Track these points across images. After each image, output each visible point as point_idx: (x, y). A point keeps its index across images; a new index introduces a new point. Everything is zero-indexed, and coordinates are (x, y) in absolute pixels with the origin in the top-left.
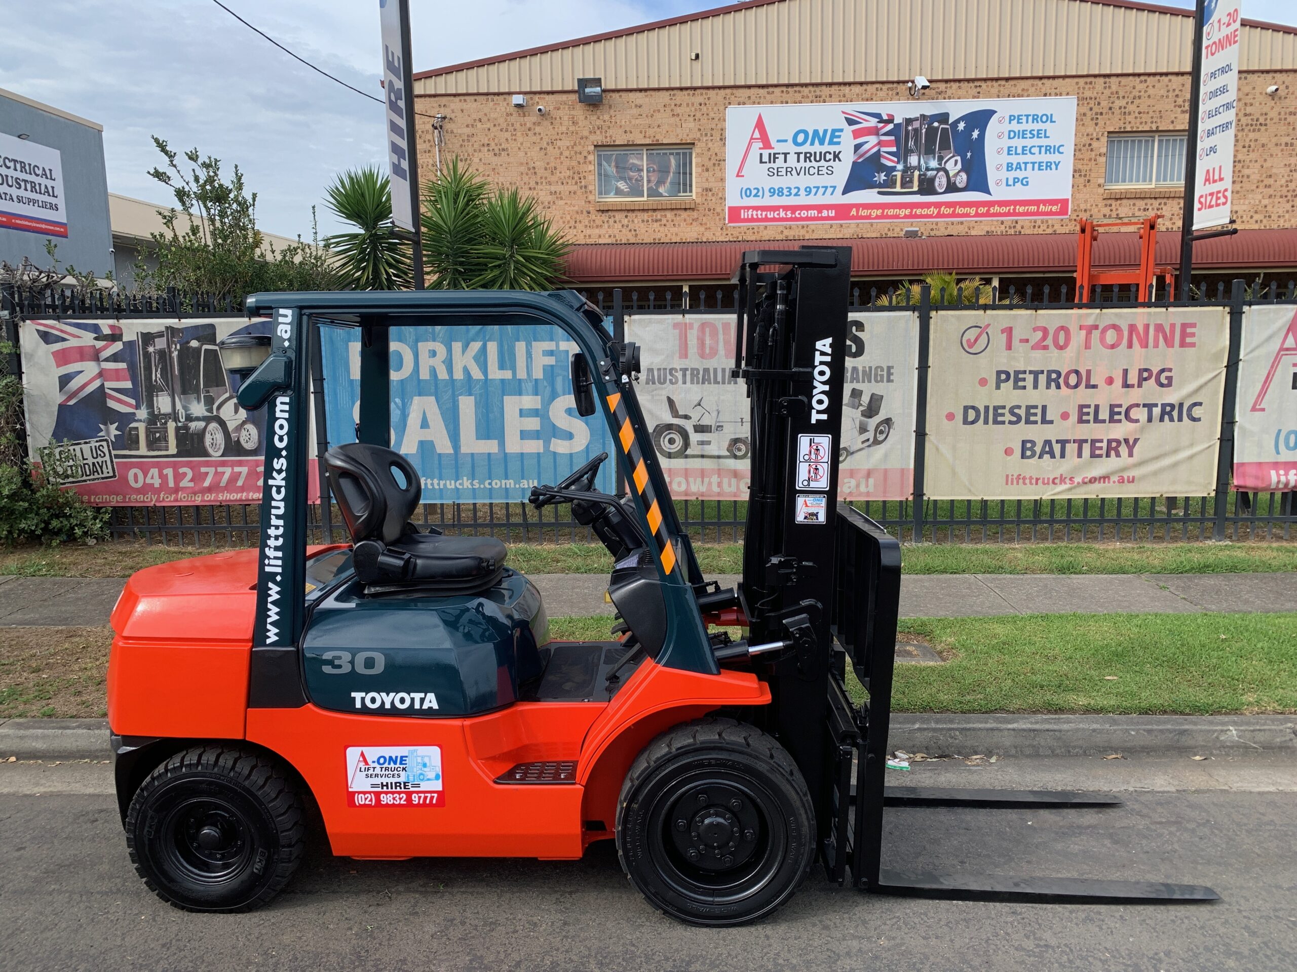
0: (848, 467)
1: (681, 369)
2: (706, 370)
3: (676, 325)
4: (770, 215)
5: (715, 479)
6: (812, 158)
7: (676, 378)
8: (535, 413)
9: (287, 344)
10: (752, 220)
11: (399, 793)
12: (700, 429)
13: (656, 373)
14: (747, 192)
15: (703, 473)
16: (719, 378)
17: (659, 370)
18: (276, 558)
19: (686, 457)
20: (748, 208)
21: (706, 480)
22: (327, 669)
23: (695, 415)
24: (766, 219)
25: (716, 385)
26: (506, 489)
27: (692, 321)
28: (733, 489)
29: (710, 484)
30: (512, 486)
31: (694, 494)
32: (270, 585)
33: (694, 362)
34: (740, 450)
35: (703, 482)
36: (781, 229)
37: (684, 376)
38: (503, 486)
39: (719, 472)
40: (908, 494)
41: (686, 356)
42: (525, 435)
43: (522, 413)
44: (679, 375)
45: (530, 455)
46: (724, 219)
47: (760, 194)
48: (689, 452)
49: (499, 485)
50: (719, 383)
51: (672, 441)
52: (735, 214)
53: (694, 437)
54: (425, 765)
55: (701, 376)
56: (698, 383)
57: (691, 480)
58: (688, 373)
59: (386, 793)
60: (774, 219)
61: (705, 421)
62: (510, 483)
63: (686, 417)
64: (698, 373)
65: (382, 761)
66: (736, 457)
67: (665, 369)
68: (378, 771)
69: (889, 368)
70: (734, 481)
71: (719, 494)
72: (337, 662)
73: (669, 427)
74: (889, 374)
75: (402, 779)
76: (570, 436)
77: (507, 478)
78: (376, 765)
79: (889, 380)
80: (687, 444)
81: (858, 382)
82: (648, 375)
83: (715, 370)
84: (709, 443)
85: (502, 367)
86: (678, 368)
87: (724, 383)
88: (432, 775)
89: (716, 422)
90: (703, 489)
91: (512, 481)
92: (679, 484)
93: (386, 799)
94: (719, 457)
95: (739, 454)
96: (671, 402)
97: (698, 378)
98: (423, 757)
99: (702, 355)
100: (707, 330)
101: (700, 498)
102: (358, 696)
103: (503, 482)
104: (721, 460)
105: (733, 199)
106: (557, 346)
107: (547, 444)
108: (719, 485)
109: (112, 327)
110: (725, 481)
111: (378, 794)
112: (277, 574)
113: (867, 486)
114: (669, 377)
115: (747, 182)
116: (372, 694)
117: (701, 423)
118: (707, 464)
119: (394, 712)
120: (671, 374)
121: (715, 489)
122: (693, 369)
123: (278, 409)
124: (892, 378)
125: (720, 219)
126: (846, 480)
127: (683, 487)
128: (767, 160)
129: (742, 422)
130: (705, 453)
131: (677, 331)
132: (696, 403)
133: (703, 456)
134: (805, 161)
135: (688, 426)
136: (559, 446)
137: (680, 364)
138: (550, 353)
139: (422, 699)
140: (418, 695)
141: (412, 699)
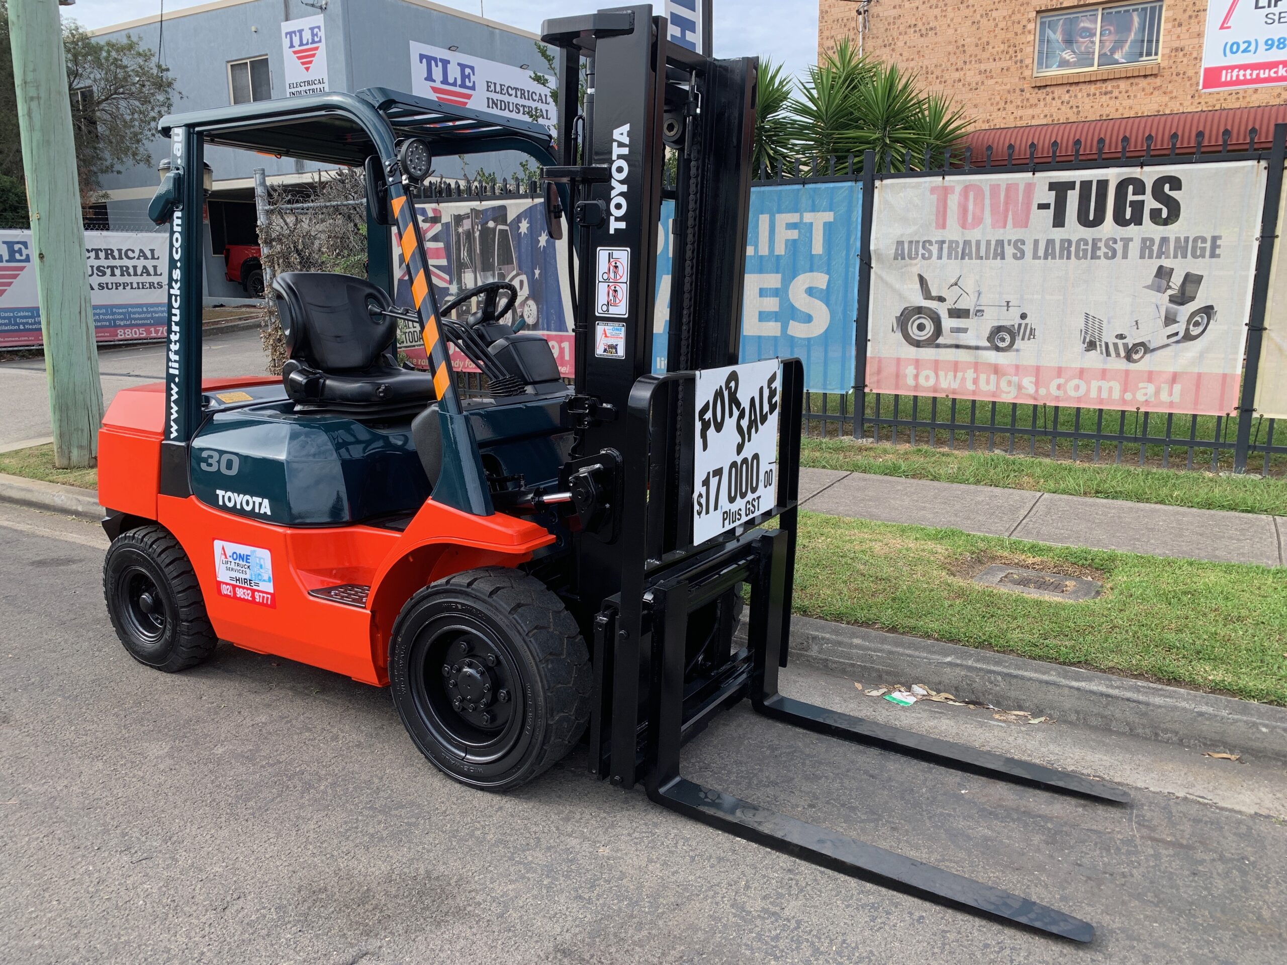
0: (1147, 369)
1: (936, 242)
2: (967, 243)
3: (933, 190)
4: (1263, 74)
5: (970, 374)
7: (930, 252)
8: (776, 293)
9: (179, 161)
10: (1238, 82)
11: (247, 589)
12: (956, 313)
13: (906, 246)
14: (1234, 48)
15: (956, 367)
16: (983, 253)
17: (911, 242)
18: (175, 361)
19: (938, 346)
20: (1233, 68)
21: (960, 375)
22: (204, 466)
23: (951, 296)
24: (1258, 80)
25: (979, 261)
27: (952, 184)
28: (992, 387)
29: (964, 379)
31: (943, 390)
32: (173, 386)
33: (953, 232)
34: (1003, 340)
35: (955, 377)
36: (1279, 91)
37: (941, 249)
39: (976, 366)
40: (1231, 406)
41: (944, 226)
42: (763, 316)
43: (763, 293)
44: (934, 249)
45: (768, 338)
46: (1198, 84)
47: (1252, 48)
48: (940, 340)
50: (981, 258)
51: (921, 327)
52: (1213, 77)
53: (948, 323)
54: (261, 567)
55: (960, 250)
56: (956, 258)
57: (941, 374)
58: (945, 246)
59: (240, 587)
60: (1269, 80)
61: (961, 305)
63: (941, 299)
64: (957, 247)
65: (235, 556)
66: (998, 349)
67: (918, 242)
68: (233, 566)
69: (1215, 239)
70: (993, 378)
71: (974, 393)
72: (210, 461)
73: (919, 310)
74: (1214, 246)
75: (248, 577)
76: (808, 319)
78: (230, 559)
79: (1213, 255)
80: (938, 331)
81: (1168, 257)
82: (897, 249)
83: (978, 243)
84: (965, 330)
86: (934, 240)
87: (987, 258)
88: (266, 577)
89: (976, 305)
90: (955, 385)
92: (927, 378)
93: (240, 593)
94: (977, 348)
95: (1001, 345)
96: (922, 280)
97: (957, 253)
98: (260, 559)
99: (964, 226)
100: (971, 196)
101: (951, 396)
102: (220, 493)
104: (980, 352)
105: (1212, 57)
106: (801, 218)
107: (785, 326)
108: (975, 381)
109: (434, 210)
110: (983, 377)
111: (234, 587)
112: (175, 376)
113: (1171, 394)
114: (921, 251)
115: (1238, 32)
116: (229, 494)
117: (958, 306)
118: (962, 356)
119: (242, 513)
120: (924, 248)
121: (970, 386)
122: (951, 242)
123: (175, 224)
124: (1218, 251)
125: (1191, 85)
126: (1141, 385)
127: (932, 382)
128: (1266, 4)
129: (1008, 306)
130: (961, 343)
131: (934, 197)
132: (953, 281)
133: (957, 346)
135: (942, 310)
136: (797, 330)
137: (936, 235)
138: (791, 226)
139: (260, 504)
140: (258, 500)
141: (254, 502)
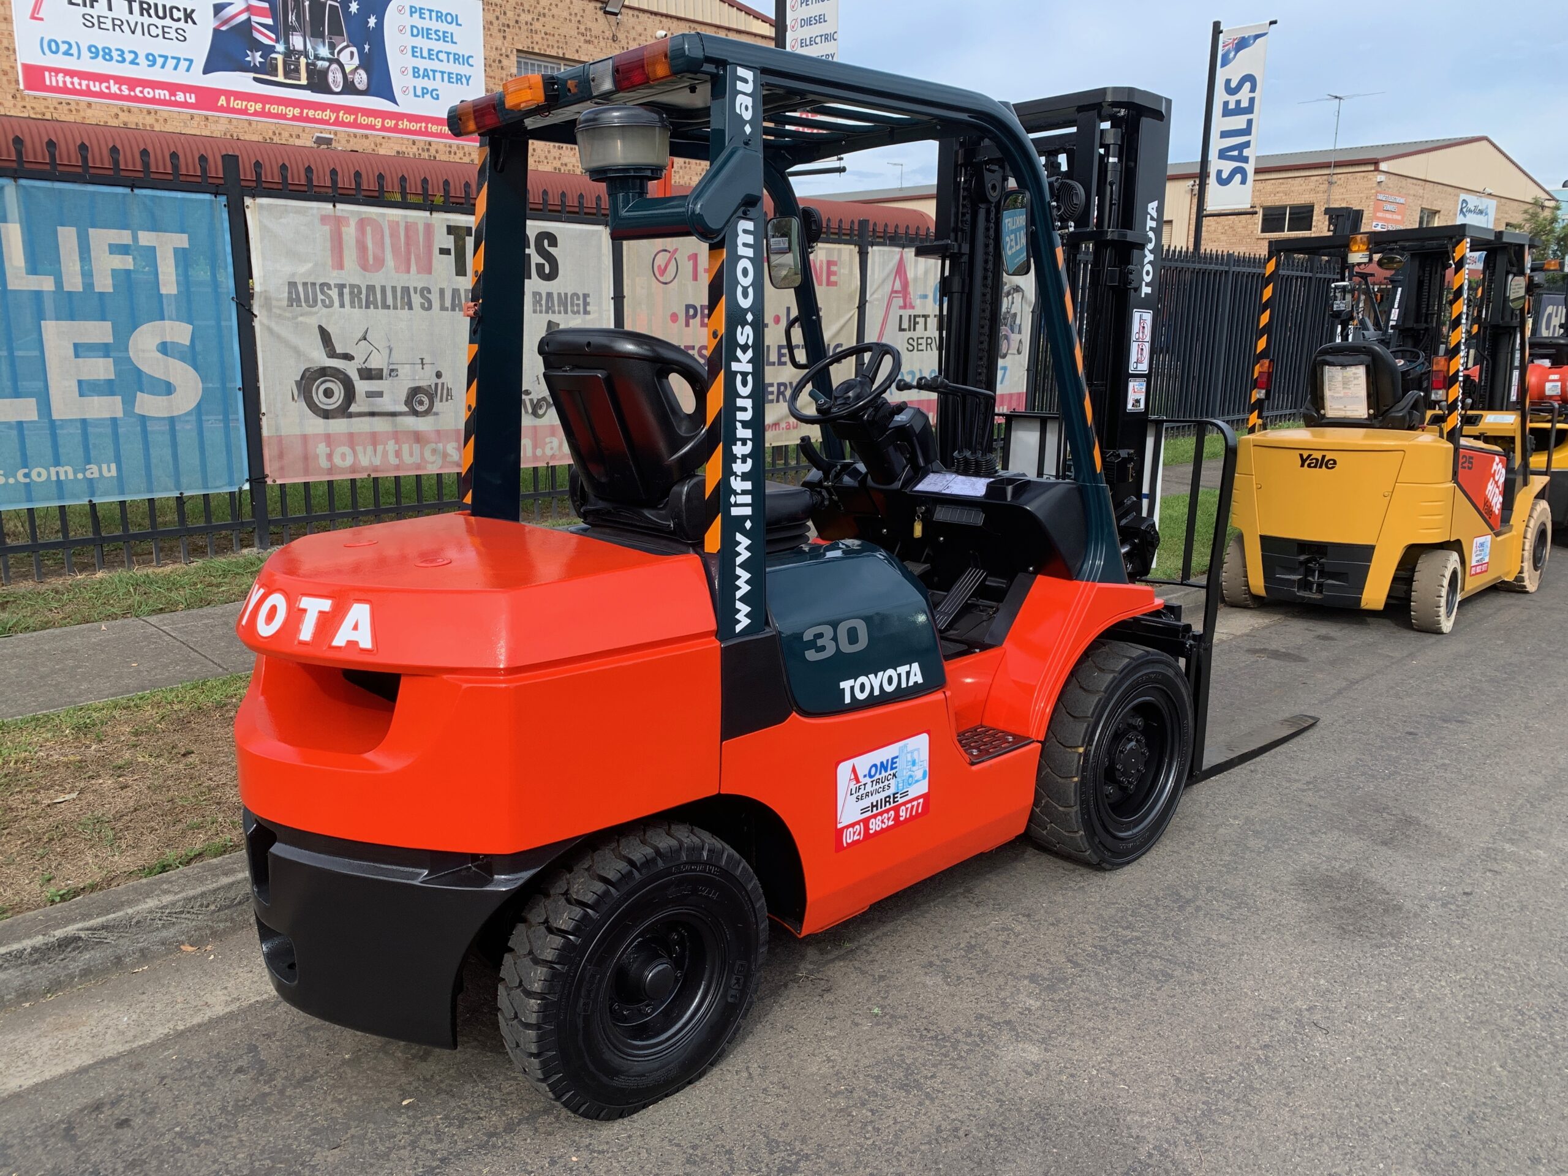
0: (548, 423)
1: (336, 285)
2: (371, 289)
3: (324, 219)
4: (95, 87)
5: (391, 446)
6: (152, 12)
7: (330, 297)
8: (105, 350)
9: (748, 129)
10: (65, 90)
12: (367, 374)
13: (301, 289)
14: (53, 46)
15: (374, 439)
16: (390, 301)
17: (305, 284)
18: (744, 492)
19: (350, 416)
20: (57, 71)
21: (380, 448)
22: (811, 655)
23: (359, 352)
24: (88, 93)
25: (386, 311)
26: (59, 482)
27: (345, 214)
28: (416, 459)
29: (385, 453)
30: (71, 476)
31: (365, 469)
32: (739, 537)
33: (352, 274)
34: (421, 403)
35: (375, 451)
36: (116, 110)
37: (341, 295)
38: (54, 478)
39: (396, 436)
41: (341, 267)
42: (86, 388)
43: (79, 350)
44: (334, 293)
45: (99, 422)
46: (17, 82)
47: (74, 51)
48: (353, 408)
49: (44, 477)
50: (388, 307)
51: (328, 393)
52: (35, 76)
53: (361, 386)
55: (363, 296)
56: (361, 307)
57: (359, 449)
58: (346, 291)
60: (100, 95)
61: (374, 363)
62: (66, 472)
63: (348, 357)
64: (360, 292)
66: (416, 413)
67: (313, 284)
69: (585, 296)
70: (416, 447)
71: (397, 468)
72: (820, 642)
73: (323, 372)
74: (586, 304)
76: (168, 389)
77: (57, 463)
79: (586, 312)
80: (350, 394)
82: (290, 293)
83: (383, 289)
84: (380, 394)
85: (33, 269)
86: (332, 283)
87: (395, 308)
89: (389, 364)
90: (377, 462)
91: (69, 469)
92: (343, 456)
94: (393, 414)
95: (420, 409)
96: (325, 337)
97: (360, 300)
99: (365, 267)
100: (369, 229)
101: (373, 475)
102: (845, 685)
103: (53, 470)
104: (399, 419)
105: (28, 53)
106: (135, 238)
107: (129, 403)
108: (398, 454)
110: (405, 448)
111: (866, 822)
112: (744, 518)
114: (320, 297)
115: (48, 29)
116: (862, 679)
117: (368, 365)
118: (380, 425)
119: (883, 698)
120: (322, 292)
121: (393, 460)
122: (352, 286)
124: (588, 308)
125: (9, 82)
126: (548, 440)
127: (349, 462)
129: (422, 364)
130: (376, 410)
131: (327, 228)
132: (360, 335)
133: (372, 414)
134: (142, 14)
135: (351, 369)
136: (149, 405)
137: (334, 277)
138: (122, 250)
139: (908, 673)
140: (903, 670)
141: (899, 675)
